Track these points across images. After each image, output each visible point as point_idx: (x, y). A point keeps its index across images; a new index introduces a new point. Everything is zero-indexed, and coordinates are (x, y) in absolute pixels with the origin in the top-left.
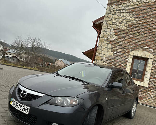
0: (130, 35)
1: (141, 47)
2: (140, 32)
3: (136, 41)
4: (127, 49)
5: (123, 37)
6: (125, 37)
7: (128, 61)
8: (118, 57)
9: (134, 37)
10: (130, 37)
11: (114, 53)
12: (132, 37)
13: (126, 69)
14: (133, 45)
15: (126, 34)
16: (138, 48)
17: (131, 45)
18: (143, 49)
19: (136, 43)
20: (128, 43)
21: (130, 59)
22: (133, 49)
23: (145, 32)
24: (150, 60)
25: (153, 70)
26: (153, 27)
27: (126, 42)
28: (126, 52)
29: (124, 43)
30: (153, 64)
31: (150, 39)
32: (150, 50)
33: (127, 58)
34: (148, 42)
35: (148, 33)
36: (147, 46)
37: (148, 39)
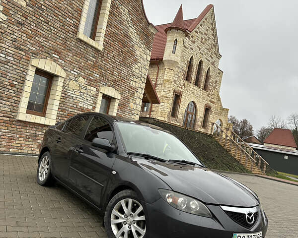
0: (32, 23)
1: (48, 53)
2: (47, 23)
3: (41, 39)
4: (25, 51)
5: (19, 24)
6: (22, 24)
7: (28, 78)
8: (8, 67)
9: (39, 30)
10: (32, 27)
12: (35, 28)
13: (21, 93)
14: (35, 46)
15: (24, 19)
16: (44, 54)
17: (33, 45)
18: (52, 58)
19: (42, 43)
20: (29, 40)
21: (31, 73)
22: (35, 54)
23: (55, 26)
24: (60, 79)
25: (62, 97)
26: (66, 19)
27: (25, 35)
28: (24, 57)
29: (20, 36)
30: (64, 87)
31: (61, 42)
32: (60, 61)
33: (25, 71)
34: (59, 46)
35: (59, 29)
36: (56, 54)
37: (59, 40)
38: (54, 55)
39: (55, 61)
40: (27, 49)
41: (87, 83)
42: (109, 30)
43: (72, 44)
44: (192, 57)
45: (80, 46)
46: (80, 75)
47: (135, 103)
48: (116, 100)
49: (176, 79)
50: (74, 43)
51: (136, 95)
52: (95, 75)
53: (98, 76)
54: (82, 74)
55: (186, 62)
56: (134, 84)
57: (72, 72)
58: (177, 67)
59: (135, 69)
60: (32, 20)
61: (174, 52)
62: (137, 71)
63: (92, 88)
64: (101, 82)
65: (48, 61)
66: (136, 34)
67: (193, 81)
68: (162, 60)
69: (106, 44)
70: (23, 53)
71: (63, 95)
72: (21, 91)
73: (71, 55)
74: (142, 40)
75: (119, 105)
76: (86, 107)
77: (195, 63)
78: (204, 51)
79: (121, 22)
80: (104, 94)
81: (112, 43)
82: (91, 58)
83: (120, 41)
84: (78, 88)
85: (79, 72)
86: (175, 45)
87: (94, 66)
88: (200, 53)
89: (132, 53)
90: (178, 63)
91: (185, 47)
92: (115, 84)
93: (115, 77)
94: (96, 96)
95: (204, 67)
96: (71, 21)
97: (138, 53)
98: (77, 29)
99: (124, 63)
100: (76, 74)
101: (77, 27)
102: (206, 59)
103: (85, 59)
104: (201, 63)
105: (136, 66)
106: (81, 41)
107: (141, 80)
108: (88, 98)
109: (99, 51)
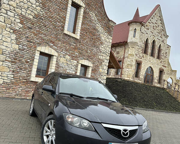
0: (36, 27)
1: (47, 43)
2: (46, 27)
3: (42, 36)
4: (34, 43)
5: (29, 28)
6: (31, 28)
7: (36, 57)
8: (24, 52)
9: (41, 31)
10: (37, 29)
11: (20, 46)
12: (39, 30)
13: (32, 66)
14: (39, 40)
15: (32, 25)
16: (44, 43)
17: (37, 39)
18: (49, 45)
19: (43, 38)
20: (35, 37)
21: (37, 54)
22: (40, 44)
23: (50, 28)
24: (54, 57)
25: (56, 67)
26: (56, 23)
27: (33, 34)
28: (33, 46)
29: (30, 35)
30: (57, 61)
31: (54, 36)
32: (54, 47)
33: (34, 54)
34: (53, 39)
35: (52, 29)
36: (52, 43)
37: (53, 35)
38: (50, 44)
39: (51, 47)
40: (35, 42)
41: (71, 58)
42: (83, 27)
43: (61, 37)
44: (147, 39)
45: (66, 38)
46: (66, 54)
47: (103, 69)
48: (90, 68)
49: (137, 53)
50: (62, 36)
51: (103, 63)
52: (76, 53)
53: (78, 54)
54: (68, 53)
55: (143, 42)
56: (102, 57)
57: (62, 53)
58: (137, 45)
59: (102, 48)
60: (36, 25)
61: (134, 36)
62: (103, 49)
63: (74, 61)
64: (80, 57)
65: (47, 47)
66: (101, 27)
67: (149, 54)
68: (127, 42)
69: (82, 35)
70: (32, 44)
71: (57, 66)
72: (32, 65)
73: (61, 43)
74: (105, 31)
75: (92, 70)
76: (71, 72)
77: (150, 42)
78: (155, 34)
79: (91, 21)
80: (81, 64)
81: (85, 34)
82: (73, 44)
83: (91, 32)
84: (66, 62)
85: (66, 52)
86: (135, 32)
87: (75, 49)
88: (153, 35)
89: (99, 39)
90: (137, 43)
91: (142, 32)
92: (89, 58)
93: (89, 54)
94: (77, 66)
95: (156, 44)
96: (59, 24)
97: (103, 38)
98: (64, 28)
99: (94, 45)
100: (64, 53)
101: (63, 27)
102: (158, 39)
103: (69, 45)
104: (154, 42)
105: (102, 46)
106: (66, 35)
107: (106, 54)
108: (72, 67)
109: (78, 39)
